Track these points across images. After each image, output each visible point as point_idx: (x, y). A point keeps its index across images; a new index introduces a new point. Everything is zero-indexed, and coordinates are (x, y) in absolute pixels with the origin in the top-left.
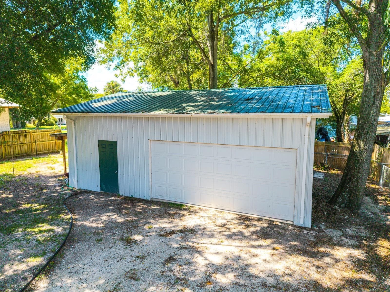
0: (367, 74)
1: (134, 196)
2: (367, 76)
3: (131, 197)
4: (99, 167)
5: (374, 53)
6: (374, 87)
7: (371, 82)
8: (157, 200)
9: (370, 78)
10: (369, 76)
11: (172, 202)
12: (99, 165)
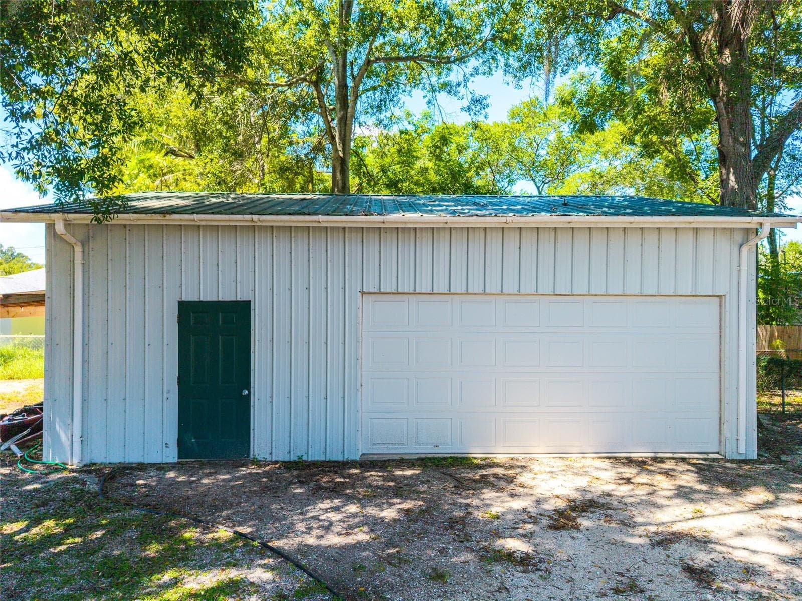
0: (731, 175)
1: (305, 458)
2: (732, 177)
3: (295, 462)
4: (179, 383)
5: (742, 139)
6: (747, 199)
7: (740, 188)
8: (382, 456)
9: (737, 181)
10: (736, 178)
11: (430, 456)
12: (179, 378)
